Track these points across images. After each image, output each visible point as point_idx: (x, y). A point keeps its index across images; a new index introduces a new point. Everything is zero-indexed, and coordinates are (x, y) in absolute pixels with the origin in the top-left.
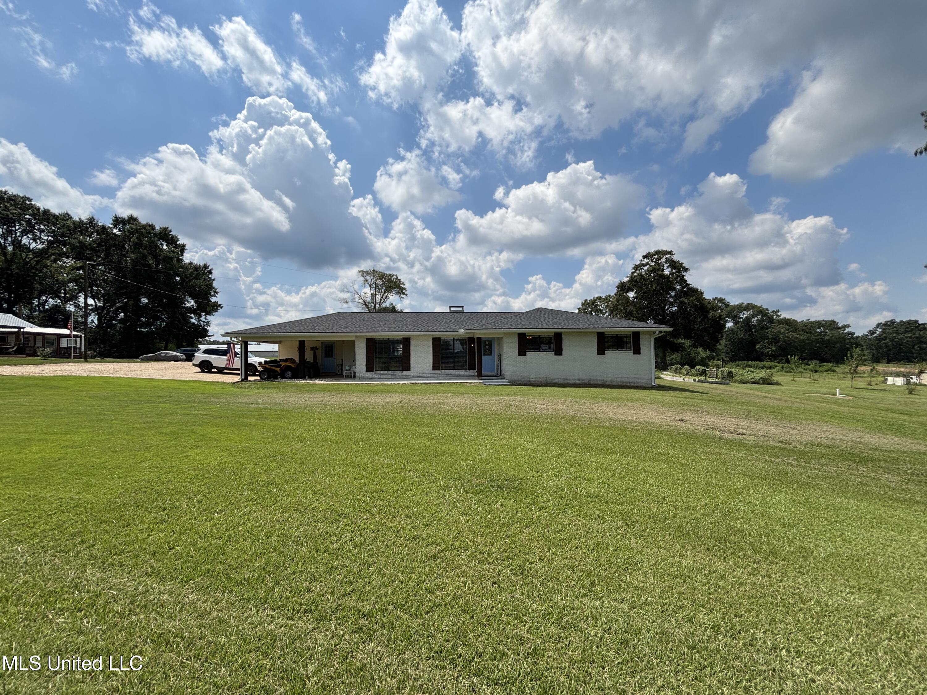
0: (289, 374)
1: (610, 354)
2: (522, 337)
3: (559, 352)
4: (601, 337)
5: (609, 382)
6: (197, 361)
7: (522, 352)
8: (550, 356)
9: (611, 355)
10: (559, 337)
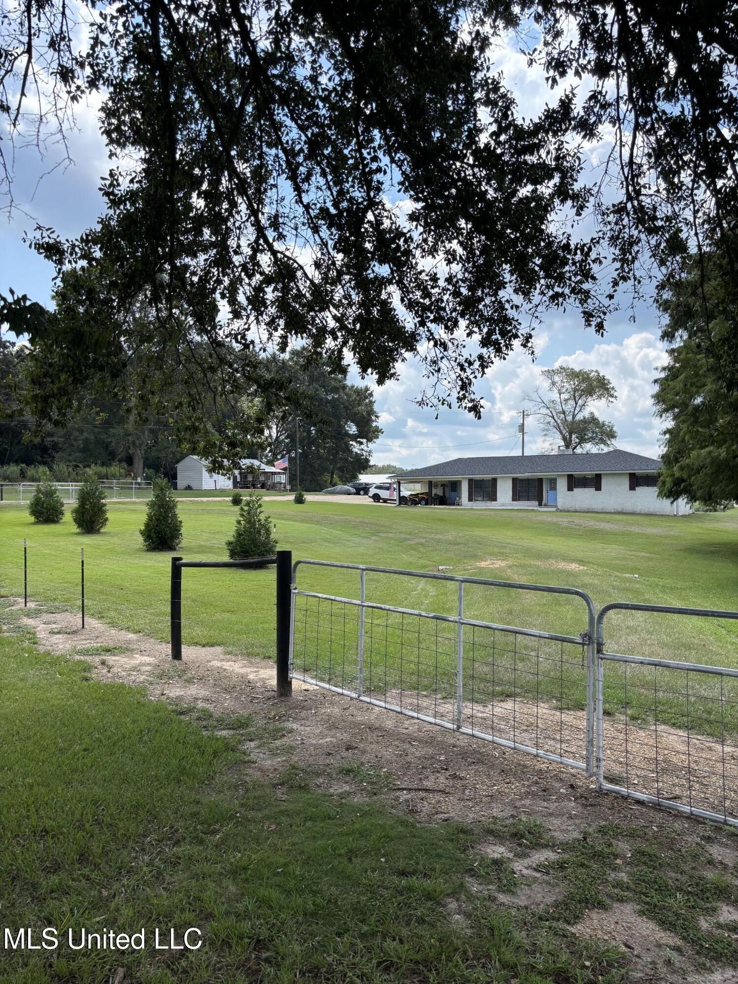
0: (424, 502)
1: (639, 490)
2: (570, 477)
3: (598, 488)
4: (632, 476)
5: (638, 510)
6: (371, 494)
7: (570, 489)
8: (591, 491)
9: (641, 491)
10: (598, 477)
